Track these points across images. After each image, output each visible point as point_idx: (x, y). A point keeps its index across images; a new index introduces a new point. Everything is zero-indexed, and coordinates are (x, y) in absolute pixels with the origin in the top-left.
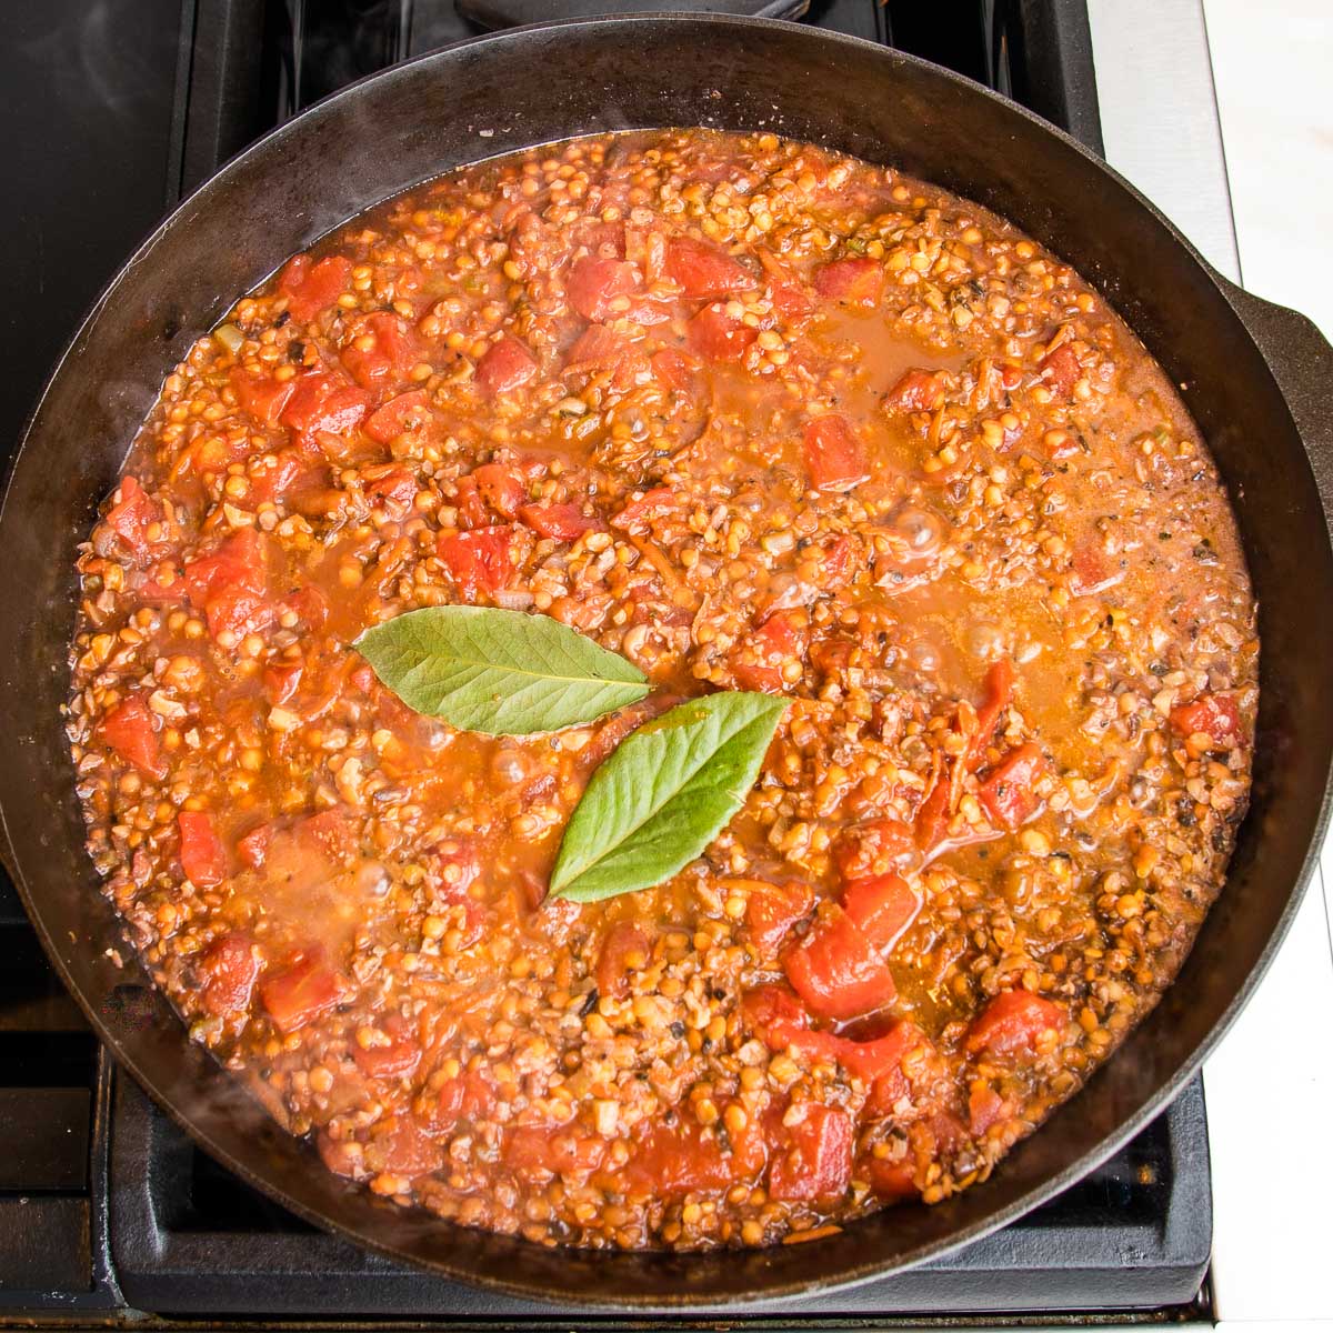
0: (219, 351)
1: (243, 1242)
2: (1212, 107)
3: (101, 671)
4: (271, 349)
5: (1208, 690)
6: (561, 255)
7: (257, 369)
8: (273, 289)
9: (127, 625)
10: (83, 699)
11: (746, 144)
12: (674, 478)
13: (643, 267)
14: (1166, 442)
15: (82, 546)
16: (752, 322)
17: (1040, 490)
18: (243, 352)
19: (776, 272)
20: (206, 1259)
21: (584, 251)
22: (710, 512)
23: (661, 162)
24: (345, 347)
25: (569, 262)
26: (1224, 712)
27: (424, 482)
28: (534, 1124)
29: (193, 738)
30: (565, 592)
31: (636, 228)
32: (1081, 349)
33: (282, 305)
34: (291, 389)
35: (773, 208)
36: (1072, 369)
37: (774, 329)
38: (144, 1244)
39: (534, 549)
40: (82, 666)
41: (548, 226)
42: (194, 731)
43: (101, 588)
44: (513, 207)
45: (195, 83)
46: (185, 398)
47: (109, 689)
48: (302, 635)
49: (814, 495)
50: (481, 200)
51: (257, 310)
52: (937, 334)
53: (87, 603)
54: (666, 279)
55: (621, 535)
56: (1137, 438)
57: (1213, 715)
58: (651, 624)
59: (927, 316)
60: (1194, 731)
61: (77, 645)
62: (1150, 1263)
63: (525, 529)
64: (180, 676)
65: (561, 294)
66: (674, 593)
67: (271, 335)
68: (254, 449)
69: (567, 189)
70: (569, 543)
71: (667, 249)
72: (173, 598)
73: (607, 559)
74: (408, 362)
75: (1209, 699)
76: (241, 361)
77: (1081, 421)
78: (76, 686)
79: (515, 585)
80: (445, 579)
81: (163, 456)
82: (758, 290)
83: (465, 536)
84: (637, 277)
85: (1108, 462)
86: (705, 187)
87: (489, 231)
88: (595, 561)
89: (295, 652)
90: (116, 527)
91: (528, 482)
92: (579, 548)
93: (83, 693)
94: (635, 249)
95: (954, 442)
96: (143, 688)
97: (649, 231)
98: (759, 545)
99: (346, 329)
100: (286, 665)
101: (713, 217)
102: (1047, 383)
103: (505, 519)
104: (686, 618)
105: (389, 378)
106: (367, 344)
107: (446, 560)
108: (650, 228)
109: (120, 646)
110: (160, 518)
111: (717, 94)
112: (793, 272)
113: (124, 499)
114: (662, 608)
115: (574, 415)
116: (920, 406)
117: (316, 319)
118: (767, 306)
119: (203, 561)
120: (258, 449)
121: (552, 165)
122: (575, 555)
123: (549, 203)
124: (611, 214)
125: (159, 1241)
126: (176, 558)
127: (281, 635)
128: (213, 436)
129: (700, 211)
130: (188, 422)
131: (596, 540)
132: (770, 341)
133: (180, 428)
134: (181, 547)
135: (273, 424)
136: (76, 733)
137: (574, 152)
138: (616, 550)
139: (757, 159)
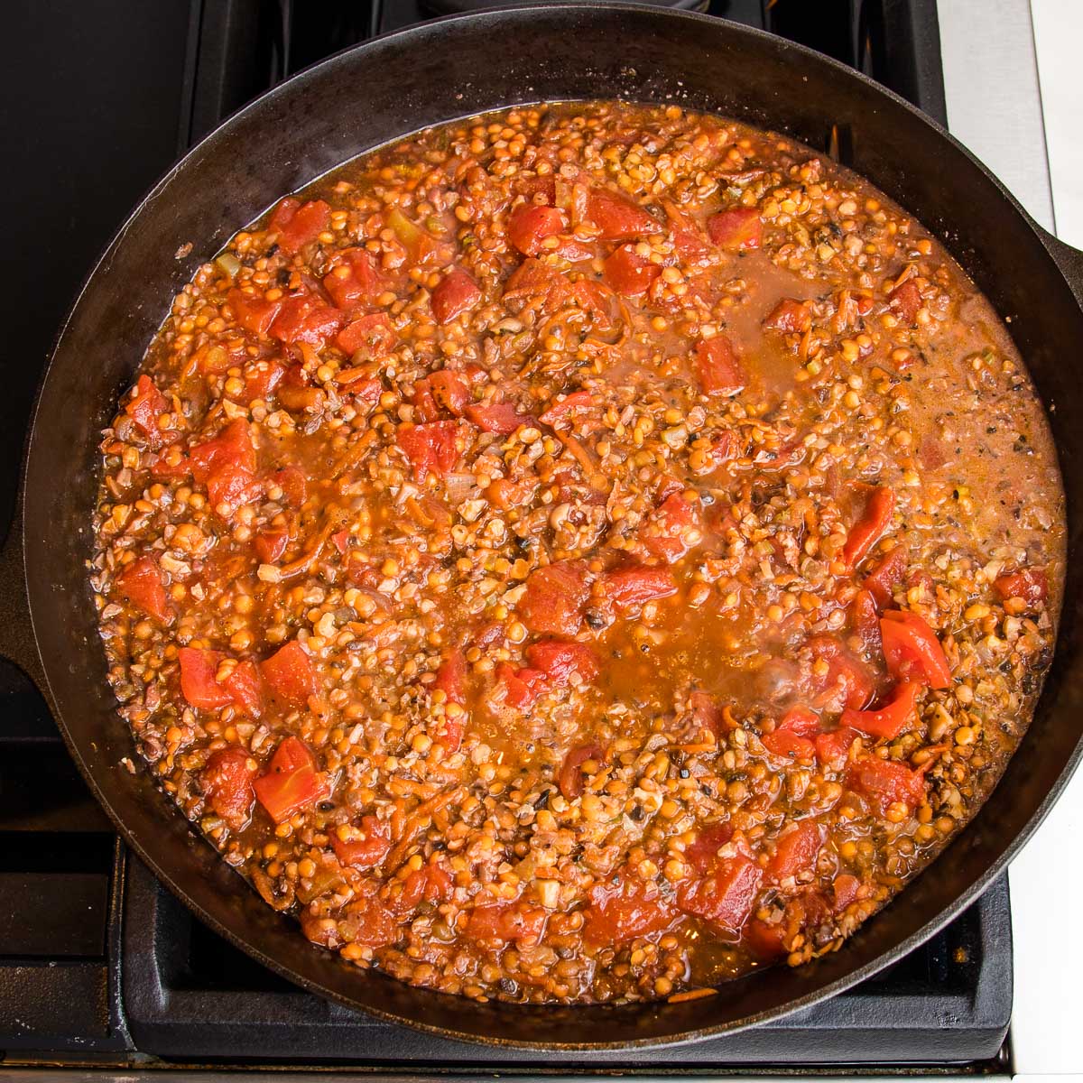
0: (219, 276)
1: (230, 999)
2: (1036, 96)
3: (120, 534)
4: (263, 275)
5: (1025, 565)
6: (503, 202)
7: (251, 291)
8: (266, 225)
9: (142, 498)
10: (105, 557)
11: (655, 114)
12: (591, 383)
13: (569, 213)
14: (992, 361)
15: (105, 432)
16: (658, 260)
17: (889, 395)
18: (240, 275)
19: (678, 220)
20: (201, 1011)
21: (521, 199)
22: (620, 411)
23: (585, 128)
24: (326, 275)
25: (509, 208)
26: (1036, 583)
27: (388, 385)
28: (487, 904)
29: (197, 591)
30: (502, 476)
31: (564, 180)
32: (923, 284)
33: (272, 239)
34: (278, 308)
35: (676, 166)
36: (915, 301)
37: (676, 266)
38: (150, 999)
39: (476, 441)
40: (104, 530)
41: (492, 178)
42: (198, 585)
43: (120, 467)
44: (463, 163)
45: (202, 56)
46: (191, 314)
47: (126, 550)
48: (286, 507)
49: (705, 399)
50: (437, 156)
51: (252, 242)
52: (806, 268)
53: (109, 479)
54: (587, 223)
55: (548, 430)
56: (968, 357)
57: (1028, 585)
58: (573, 503)
59: (799, 253)
60: (1011, 597)
61: (100, 512)
62: (961, 1025)
63: (469, 424)
64: (185, 539)
65: (502, 234)
66: (591, 478)
67: (263, 263)
68: (250, 357)
69: (507, 149)
70: (504, 436)
71: (589, 198)
72: (179, 475)
73: (536, 450)
74: (377, 290)
75: (1025, 571)
76: (238, 283)
77: (921, 341)
78: (99, 546)
79: (461, 468)
80: (404, 463)
81: (173, 361)
82: (663, 234)
83: (420, 428)
84: (565, 221)
85: (943, 372)
86: (621, 148)
87: (443, 182)
88: (526, 450)
89: (280, 520)
90: (134, 416)
91: (473, 387)
92: (513, 440)
93: (105, 552)
94: (563, 198)
95: (819, 356)
96: (155, 549)
97: (574, 183)
98: (659, 439)
99: (326, 260)
100: (274, 532)
101: (627, 172)
102: (894, 311)
103: (454, 416)
104: (601, 499)
105: (360, 301)
106: (344, 273)
107: (405, 448)
108: (576, 180)
109: (136, 515)
110: (170, 409)
111: (633, 71)
112: (691, 220)
113: (140, 394)
114: (582, 490)
115: (511, 332)
116: (791, 328)
117: (301, 253)
118: (669, 247)
119: (204, 445)
120: (253, 357)
121: (496, 128)
122: (509, 446)
123: (494, 159)
124: (544, 169)
125: (162, 997)
126: (183, 442)
127: (269, 506)
128: (216, 345)
129: (616, 168)
130: (195, 332)
131: (528, 433)
132: (672, 276)
133: (188, 338)
134: (186, 434)
135: (263, 336)
136: (99, 584)
137: (514, 118)
138: (544, 442)
139: (664, 126)
